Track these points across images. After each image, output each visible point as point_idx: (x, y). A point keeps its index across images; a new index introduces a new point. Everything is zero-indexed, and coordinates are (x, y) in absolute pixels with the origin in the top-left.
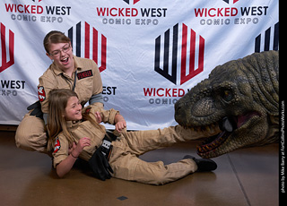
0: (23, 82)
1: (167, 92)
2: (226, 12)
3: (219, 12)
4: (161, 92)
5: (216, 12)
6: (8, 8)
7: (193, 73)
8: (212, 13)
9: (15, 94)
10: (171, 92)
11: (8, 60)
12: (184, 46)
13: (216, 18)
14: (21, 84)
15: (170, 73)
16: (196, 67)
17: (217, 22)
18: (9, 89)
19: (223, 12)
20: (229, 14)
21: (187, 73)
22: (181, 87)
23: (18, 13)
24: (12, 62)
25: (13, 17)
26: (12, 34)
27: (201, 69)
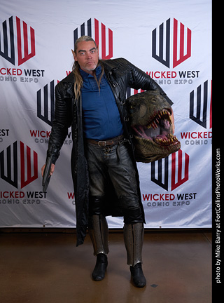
0: (45, 193)
1: (161, 197)
2: (205, 135)
3: (199, 135)
4: (156, 197)
5: (197, 135)
6: (33, 133)
7: (181, 182)
8: (194, 135)
9: (38, 202)
10: (164, 197)
11: (33, 175)
12: (174, 161)
13: (197, 139)
14: (43, 194)
15: (163, 182)
16: (183, 177)
17: (198, 143)
18: (34, 198)
19: (202, 135)
20: (207, 136)
21: (176, 182)
22: (172, 192)
23: (40, 137)
24: (36, 176)
25: (36, 141)
26: (35, 154)
27: (186, 178)
